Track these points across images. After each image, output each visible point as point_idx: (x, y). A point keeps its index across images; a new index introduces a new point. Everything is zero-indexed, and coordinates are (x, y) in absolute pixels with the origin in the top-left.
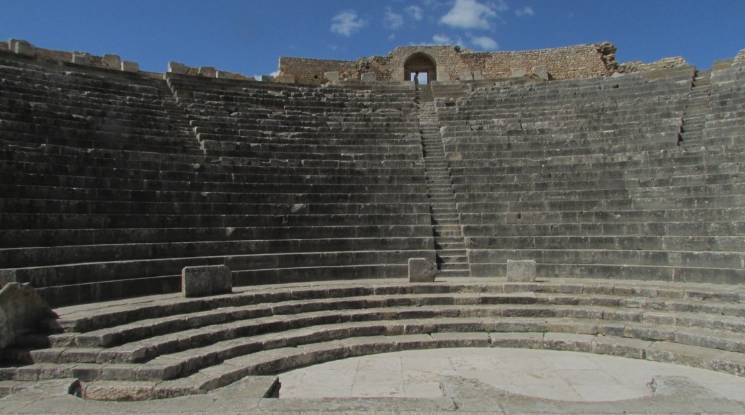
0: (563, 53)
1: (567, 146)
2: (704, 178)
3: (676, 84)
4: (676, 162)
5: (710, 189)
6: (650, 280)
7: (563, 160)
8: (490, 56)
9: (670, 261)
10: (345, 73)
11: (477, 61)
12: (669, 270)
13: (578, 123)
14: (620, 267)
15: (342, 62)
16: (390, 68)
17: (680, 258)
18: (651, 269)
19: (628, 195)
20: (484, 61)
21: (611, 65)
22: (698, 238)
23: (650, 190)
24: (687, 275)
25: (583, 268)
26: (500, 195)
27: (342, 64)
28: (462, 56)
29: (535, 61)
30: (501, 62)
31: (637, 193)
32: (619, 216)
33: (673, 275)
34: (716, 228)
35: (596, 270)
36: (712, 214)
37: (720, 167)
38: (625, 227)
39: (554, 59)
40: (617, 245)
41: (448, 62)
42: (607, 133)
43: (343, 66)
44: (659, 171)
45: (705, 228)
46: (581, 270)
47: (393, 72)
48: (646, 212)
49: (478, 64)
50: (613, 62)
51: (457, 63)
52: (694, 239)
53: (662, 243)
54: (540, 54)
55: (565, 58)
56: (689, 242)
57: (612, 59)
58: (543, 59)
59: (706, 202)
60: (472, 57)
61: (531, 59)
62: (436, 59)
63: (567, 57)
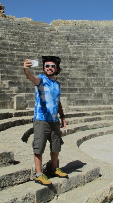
1: (18, 47)
2: (86, 66)
3: (44, 29)
4: (69, 59)
5: (92, 70)
6: (99, 105)
7: (21, 54)
9: (104, 97)
12: (105, 101)
13: (15, 37)
14: (88, 100)
17: (107, 95)
18: (99, 100)
19: (63, 71)
21: (3, 15)
22: (107, 88)
23: (71, 70)
24: (112, 102)
25: (74, 102)
26: (8, 67)
31: (66, 71)
32: (69, 79)
33: (107, 102)
34: (108, 84)
35: (79, 102)
36: (102, 80)
37: (88, 63)
38: (76, 84)
40: (78, 91)
42: (33, 44)
44: (67, 62)
45: (104, 85)
46: (73, 103)
48: (79, 78)
50: (4, 14)
52: (106, 88)
53: (95, 90)
56: (104, 90)
57: (4, 12)
59: (95, 75)
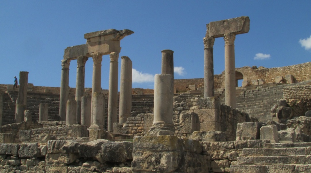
0: (300, 67)
8: (268, 71)
10: (201, 84)
11: (262, 73)
15: (199, 79)
16: (221, 80)
20: (266, 73)
27: (199, 80)
28: (255, 71)
29: (288, 72)
30: (273, 73)
39: (296, 70)
41: (249, 75)
43: (200, 81)
47: (222, 82)
49: (263, 75)
51: (253, 75)
54: (290, 68)
55: (301, 69)
58: (292, 70)
60: (260, 72)
61: (287, 71)
62: (243, 74)
63: (302, 69)
